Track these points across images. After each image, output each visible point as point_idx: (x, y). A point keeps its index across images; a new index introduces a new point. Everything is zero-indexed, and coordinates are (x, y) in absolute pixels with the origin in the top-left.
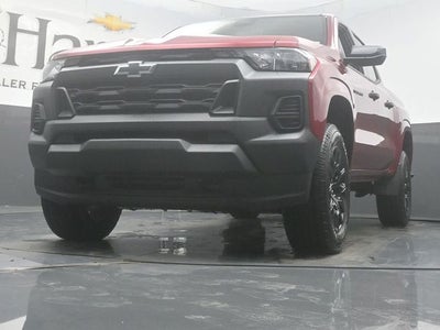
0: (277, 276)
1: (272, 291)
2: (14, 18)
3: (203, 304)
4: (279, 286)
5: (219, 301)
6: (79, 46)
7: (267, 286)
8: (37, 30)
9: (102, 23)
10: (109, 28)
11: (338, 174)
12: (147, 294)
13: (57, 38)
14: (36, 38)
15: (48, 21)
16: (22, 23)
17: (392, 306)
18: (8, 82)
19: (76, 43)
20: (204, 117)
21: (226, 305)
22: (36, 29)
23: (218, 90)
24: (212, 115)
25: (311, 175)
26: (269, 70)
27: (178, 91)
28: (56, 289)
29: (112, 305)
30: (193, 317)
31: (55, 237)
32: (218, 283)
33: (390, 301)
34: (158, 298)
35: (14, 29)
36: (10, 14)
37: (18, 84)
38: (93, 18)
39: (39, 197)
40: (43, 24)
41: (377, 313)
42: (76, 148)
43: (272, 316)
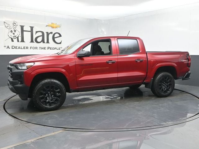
8: (30, 30)
9: (50, 26)
10: (53, 27)
18: (22, 48)
36: (21, 26)
37: (26, 48)
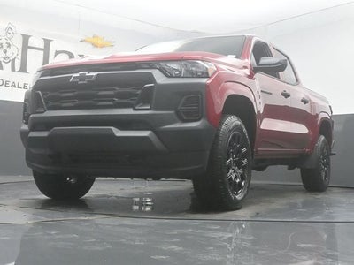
0: (219, 227)
1: (214, 238)
2: (26, 38)
3: (165, 247)
4: (221, 234)
5: (176, 245)
6: (73, 57)
7: (211, 234)
8: (43, 48)
9: (90, 42)
10: (95, 46)
11: (239, 151)
12: (124, 240)
13: (57, 53)
14: (42, 53)
15: (50, 41)
16: (31, 42)
17: (303, 249)
18: (21, 85)
19: (71, 56)
20: (129, 111)
21: (181, 248)
22: (42, 46)
23: (139, 92)
24: (135, 109)
25: (208, 152)
26: (179, 76)
27: (112, 92)
28: (57, 237)
29: (99, 248)
30: (156, 257)
31: (44, 197)
32: (176, 232)
33: (301, 245)
34: (132, 243)
35: (26, 47)
36: (23, 35)
37: (28, 86)
38: (84, 38)
39: (31, 170)
40: (47, 42)
41: (292, 254)
42: (45, 134)
43: (214, 256)
